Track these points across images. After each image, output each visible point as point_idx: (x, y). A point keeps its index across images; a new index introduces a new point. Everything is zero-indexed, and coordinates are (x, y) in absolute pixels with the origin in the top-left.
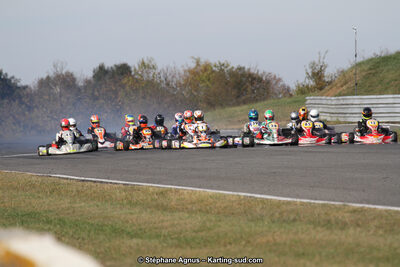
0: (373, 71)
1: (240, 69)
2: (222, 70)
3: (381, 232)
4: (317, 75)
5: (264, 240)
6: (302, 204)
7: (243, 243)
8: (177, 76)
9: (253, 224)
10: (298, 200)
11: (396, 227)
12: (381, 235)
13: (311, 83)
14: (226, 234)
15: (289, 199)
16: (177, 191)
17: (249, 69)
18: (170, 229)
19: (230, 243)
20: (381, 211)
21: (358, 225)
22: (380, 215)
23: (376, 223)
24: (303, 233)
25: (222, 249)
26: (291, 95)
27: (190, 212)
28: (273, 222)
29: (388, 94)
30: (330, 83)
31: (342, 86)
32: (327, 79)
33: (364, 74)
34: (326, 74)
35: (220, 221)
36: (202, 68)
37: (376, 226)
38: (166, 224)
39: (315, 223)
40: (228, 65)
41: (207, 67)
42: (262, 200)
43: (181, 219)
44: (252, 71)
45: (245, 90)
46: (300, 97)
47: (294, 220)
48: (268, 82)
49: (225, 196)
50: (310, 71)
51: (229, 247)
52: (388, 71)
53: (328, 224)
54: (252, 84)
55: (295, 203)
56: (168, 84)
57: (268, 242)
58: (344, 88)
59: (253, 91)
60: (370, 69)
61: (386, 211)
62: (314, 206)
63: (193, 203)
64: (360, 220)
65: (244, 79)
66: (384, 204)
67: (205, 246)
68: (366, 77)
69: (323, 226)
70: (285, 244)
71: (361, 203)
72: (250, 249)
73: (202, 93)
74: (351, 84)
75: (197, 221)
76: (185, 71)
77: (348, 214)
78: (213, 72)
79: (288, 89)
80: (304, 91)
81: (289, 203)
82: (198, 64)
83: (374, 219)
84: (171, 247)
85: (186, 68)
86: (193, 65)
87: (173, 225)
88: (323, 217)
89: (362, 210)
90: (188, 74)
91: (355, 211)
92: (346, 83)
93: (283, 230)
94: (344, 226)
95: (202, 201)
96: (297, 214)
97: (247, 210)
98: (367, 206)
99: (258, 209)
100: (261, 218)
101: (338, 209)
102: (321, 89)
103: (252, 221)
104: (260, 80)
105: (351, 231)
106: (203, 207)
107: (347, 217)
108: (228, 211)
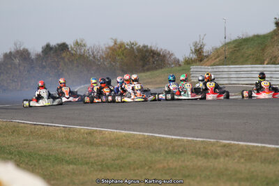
0: (237, 49)
1: (144, 47)
2: (132, 47)
3: (242, 160)
4: (199, 51)
5: (161, 166)
6: (188, 141)
7: (147, 168)
8: (101, 51)
9: (153, 155)
10: (185, 138)
11: (253, 157)
12: (243, 163)
13: (194, 56)
14: (135, 162)
15: (179, 137)
16: (101, 132)
17: (151, 47)
18: (96, 159)
19: (138, 169)
20: (242, 146)
21: (227, 156)
22: (242, 149)
23: (239, 154)
24: (188, 161)
25: (132, 172)
26: (180, 65)
27: (110, 146)
28: (168, 153)
29: (248, 64)
30: (207, 57)
31: (215, 59)
32: (205, 54)
33: (231, 50)
34: (204, 50)
35: (131, 153)
36: (118, 46)
37: (239, 156)
38: (92, 155)
39: (197, 154)
40: (136, 44)
41: (121, 45)
42: (160, 138)
43: (103, 151)
44: (153, 48)
45: (148, 61)
46: (187, 67)
47: (182, 152)
48: (164, 56)
49: (134, 135)
50: (193, 48)
51: (137, 171)
52: (248, 48)
53: (206, 155)
54: (153, 57)
55: (182, 140)
56: (94, 57)
57: (164, 167)
58: (217, 60)
59: (154, 63)
60: (235, 47)
61: (246, 146)
62: (196, 143)
63: (112, 140)
64: (228, 152)
65: (147, 54)
66: (244, 141)
67: (120, 170)
68: (232, 53)
69: (202, 157)
70: (176, 169)
71: (228, 140)
72: (151, 172)
73: (118, 63)
74: (222, 57)
75: (114, 152)
76: (106, 48)
77: (219, 148)
78: (126, 48)
79: (178, 61)
80: (189, 62)
81: (179, 140)
82: (115, 44)
83: (238, 151)
84: (97, 171)
85: (107, 46)
86: (111, 44)
87: (97, 156)
88: (202, 149)
89: (230, 145)
90: (108, 50)
91: (224, 146)
92: (218, 57)
93: (174, 159)
94: (217, 156)
95: (118, 139)
96: (184, 148)
97: (149, 145)
98: (232, 142)
99: (157, 144)
100: (159, 151)
101: (213, 144)
102: (201, 61)
103: (153, 152)
104: (159, 54)
105: (222, 160)
106: (119, 143)
107: (219, 150)
108: (136, 146)
